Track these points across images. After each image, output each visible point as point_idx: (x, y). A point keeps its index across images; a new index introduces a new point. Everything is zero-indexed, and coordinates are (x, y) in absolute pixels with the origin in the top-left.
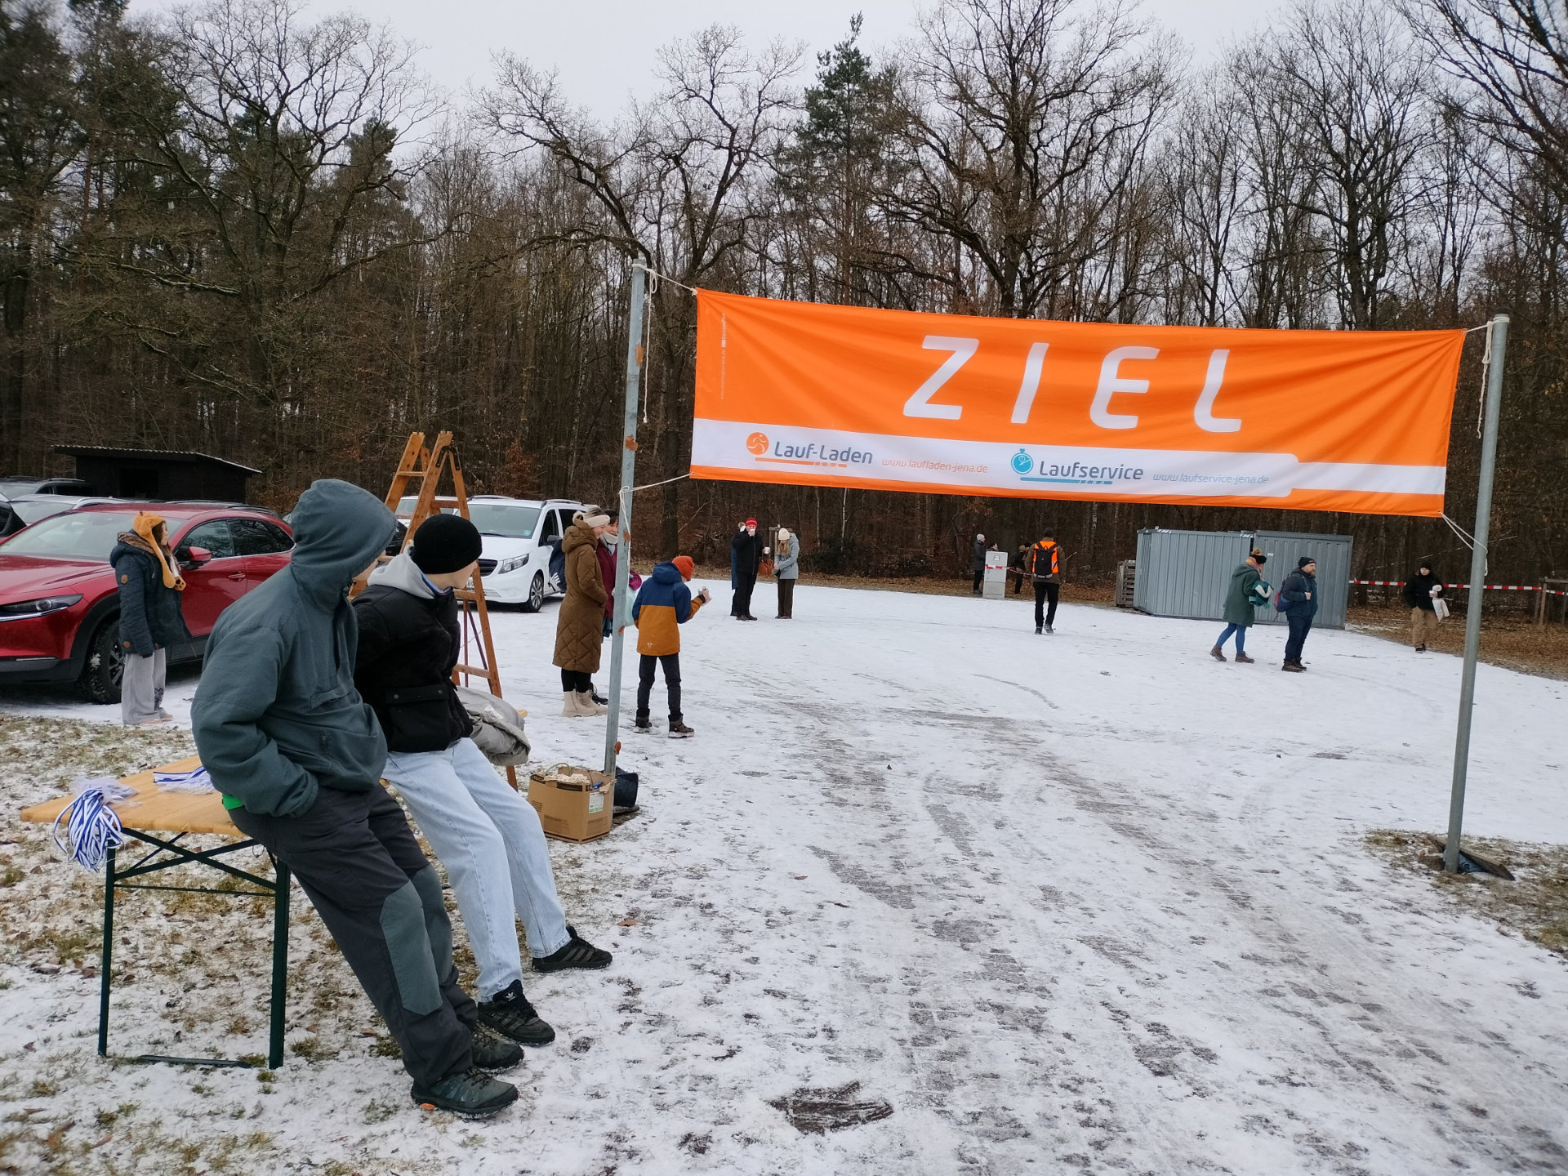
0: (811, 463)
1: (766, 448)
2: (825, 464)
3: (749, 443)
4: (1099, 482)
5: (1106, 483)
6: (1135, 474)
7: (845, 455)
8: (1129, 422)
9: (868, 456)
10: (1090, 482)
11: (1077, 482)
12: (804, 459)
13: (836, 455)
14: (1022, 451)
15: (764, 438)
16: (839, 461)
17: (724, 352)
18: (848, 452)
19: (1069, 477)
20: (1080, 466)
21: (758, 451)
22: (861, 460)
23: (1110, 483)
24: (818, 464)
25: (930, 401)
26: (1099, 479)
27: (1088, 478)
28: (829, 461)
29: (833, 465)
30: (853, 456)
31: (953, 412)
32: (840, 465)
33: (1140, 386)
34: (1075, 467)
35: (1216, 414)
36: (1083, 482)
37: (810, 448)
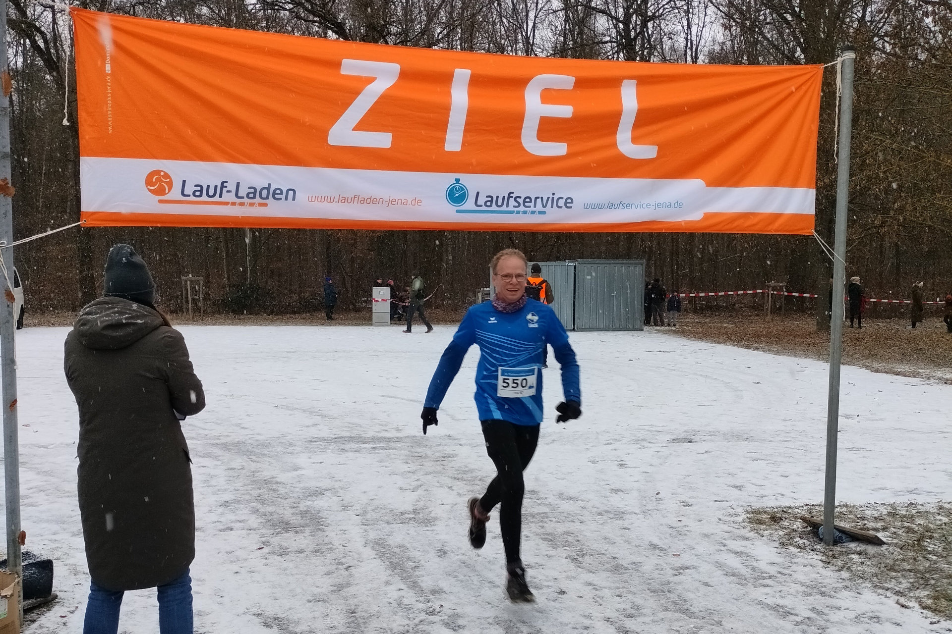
0: (226, 203)
1: (170, 188)
2: (242, 204)
3: (149, 181)
4: (533, 212)
5: (541, 213)
6: (566, 202)
7: (265, 193)
8: (558, 149)
9: (291, 193)
10: (525, 212)
11: (511, 212)
13: (253, 193)
14: (458, 180)
15: (167, 176)
16: (258, 200)
17: (108, 78)
18: (268, 189)
19: (504, 208)
20: (514, 195)
21: (160, 192)
22: (283, 197)
23: (544, 213)
24: (234, 204)
25: (358, 128)
26: (532, 209)
27: (522, 208)
28: (246, 200)
29: (252, 205)
30: (274, 194)
31: (382, 140)
32: (261, 205)
33: (565, 111)
34: (509, 197)
36: (518, 212)
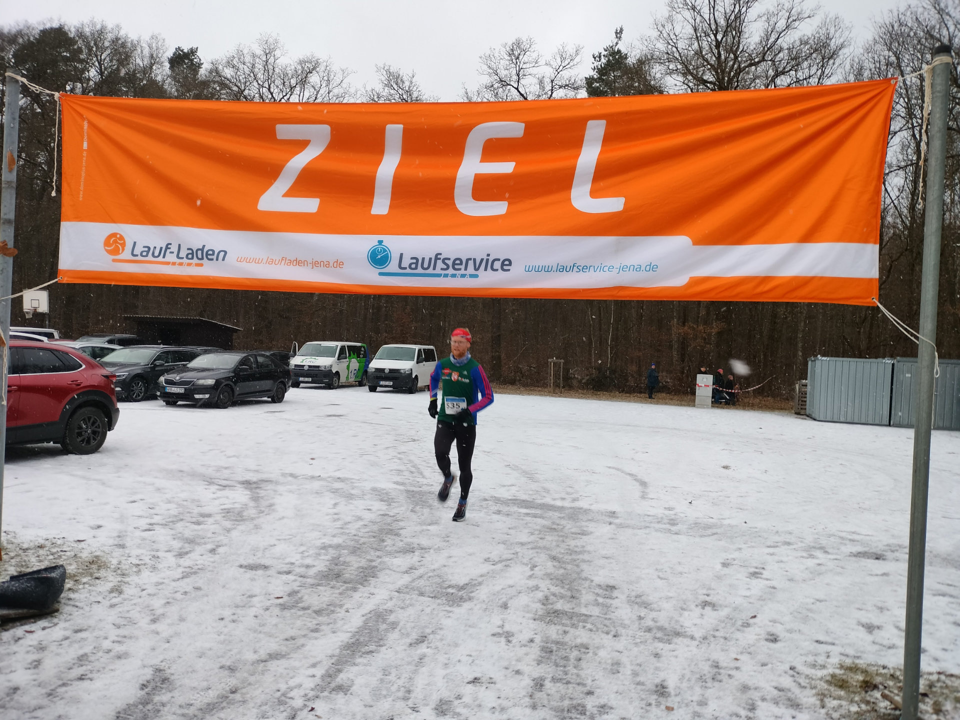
0: (168, 263)
1: (123, 250)
2: (181, 264)
3: (107, 243)
4: (463, 276)
7: (200, 253)
8: (498, 208)
10: (454, 276)
12: (160, 259)
13: (192, 254)
14: (380, 242)
15: (122, 238)
16: (195, 261)
17: (85, 154)
18: (202, 250)
21: (115, 252)
22: (215, 257)
24: (174, 264)
25: (288, 194)
26: (463, 272)
28: (185, 261)
29: (189, 265)
30: (207, 254)
31: (310, 205)
32: (197, 265)
33: (506, 167)
35: (594, 194)
36: (446, 276)
37: (167, 248)
